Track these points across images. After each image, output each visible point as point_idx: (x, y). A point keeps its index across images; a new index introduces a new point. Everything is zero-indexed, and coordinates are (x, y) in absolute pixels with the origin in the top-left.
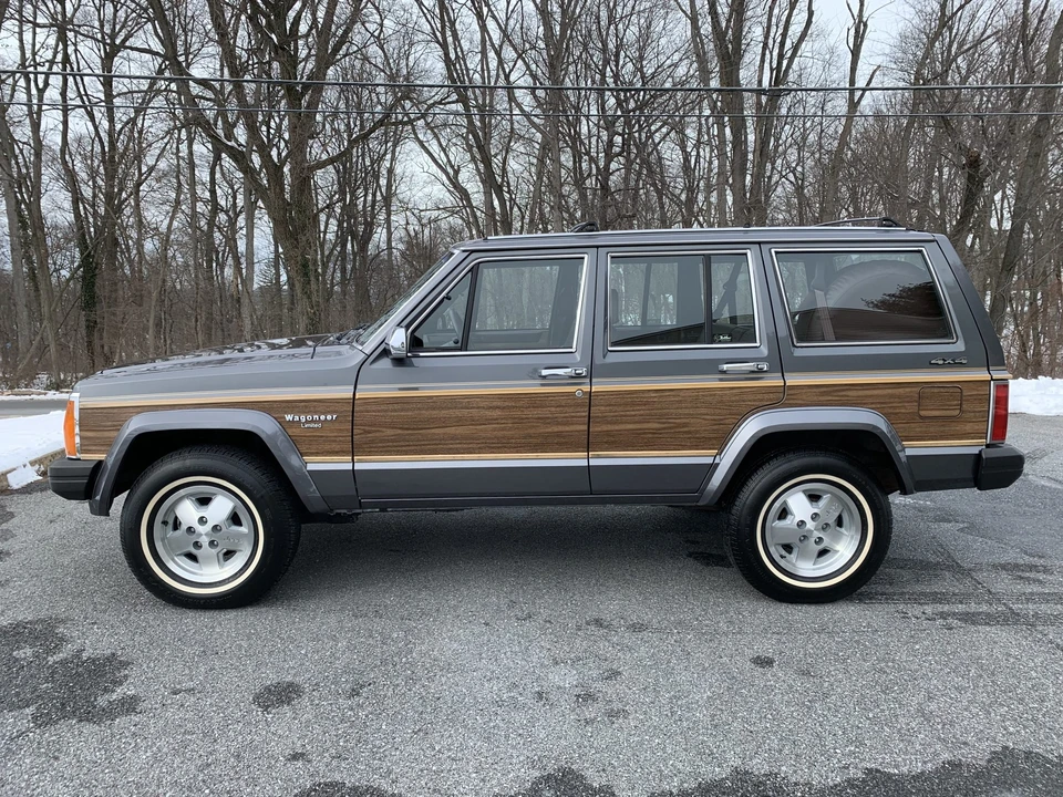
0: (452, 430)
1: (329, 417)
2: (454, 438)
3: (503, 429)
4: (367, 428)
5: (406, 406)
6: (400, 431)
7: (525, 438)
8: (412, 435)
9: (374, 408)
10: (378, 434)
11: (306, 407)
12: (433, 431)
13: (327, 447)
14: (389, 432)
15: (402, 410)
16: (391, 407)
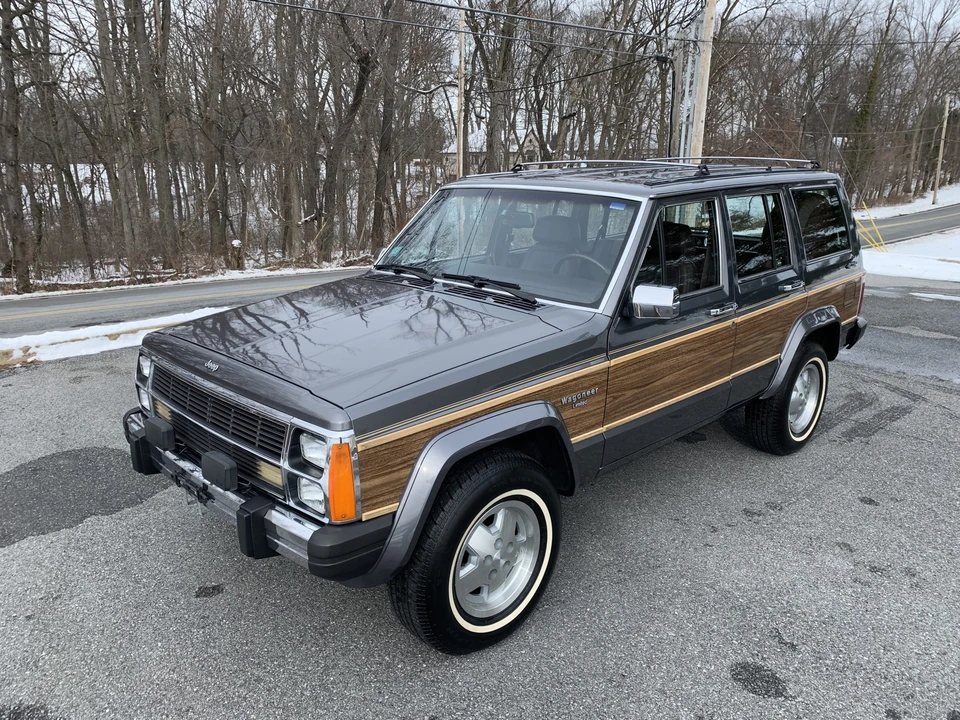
0: (667, 380)
1: (593, 391)
2: (666, 387)
3: (693, 370)
4: (615, 394)
5: (642, 364)
6: (636, 391)
7: (703, 373)
8: (643, 391)
9: (622, 372)
10: (621, 399)
11: (576, 385)
12: (656, 384)
13: (587, 423)
14: (629, 393)
15: (639, 369)
16: (632, 368)
